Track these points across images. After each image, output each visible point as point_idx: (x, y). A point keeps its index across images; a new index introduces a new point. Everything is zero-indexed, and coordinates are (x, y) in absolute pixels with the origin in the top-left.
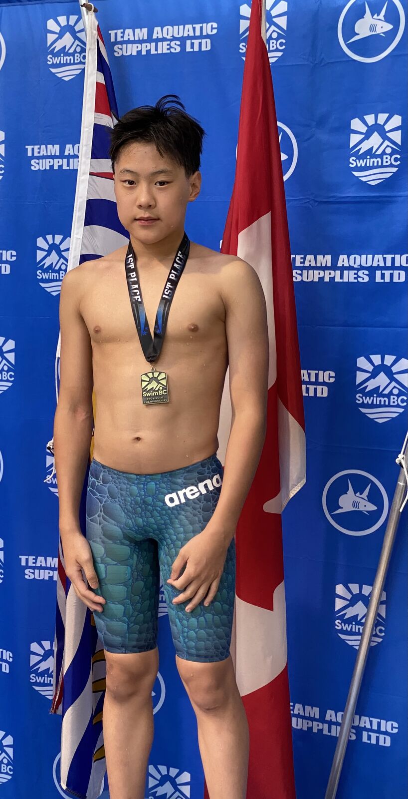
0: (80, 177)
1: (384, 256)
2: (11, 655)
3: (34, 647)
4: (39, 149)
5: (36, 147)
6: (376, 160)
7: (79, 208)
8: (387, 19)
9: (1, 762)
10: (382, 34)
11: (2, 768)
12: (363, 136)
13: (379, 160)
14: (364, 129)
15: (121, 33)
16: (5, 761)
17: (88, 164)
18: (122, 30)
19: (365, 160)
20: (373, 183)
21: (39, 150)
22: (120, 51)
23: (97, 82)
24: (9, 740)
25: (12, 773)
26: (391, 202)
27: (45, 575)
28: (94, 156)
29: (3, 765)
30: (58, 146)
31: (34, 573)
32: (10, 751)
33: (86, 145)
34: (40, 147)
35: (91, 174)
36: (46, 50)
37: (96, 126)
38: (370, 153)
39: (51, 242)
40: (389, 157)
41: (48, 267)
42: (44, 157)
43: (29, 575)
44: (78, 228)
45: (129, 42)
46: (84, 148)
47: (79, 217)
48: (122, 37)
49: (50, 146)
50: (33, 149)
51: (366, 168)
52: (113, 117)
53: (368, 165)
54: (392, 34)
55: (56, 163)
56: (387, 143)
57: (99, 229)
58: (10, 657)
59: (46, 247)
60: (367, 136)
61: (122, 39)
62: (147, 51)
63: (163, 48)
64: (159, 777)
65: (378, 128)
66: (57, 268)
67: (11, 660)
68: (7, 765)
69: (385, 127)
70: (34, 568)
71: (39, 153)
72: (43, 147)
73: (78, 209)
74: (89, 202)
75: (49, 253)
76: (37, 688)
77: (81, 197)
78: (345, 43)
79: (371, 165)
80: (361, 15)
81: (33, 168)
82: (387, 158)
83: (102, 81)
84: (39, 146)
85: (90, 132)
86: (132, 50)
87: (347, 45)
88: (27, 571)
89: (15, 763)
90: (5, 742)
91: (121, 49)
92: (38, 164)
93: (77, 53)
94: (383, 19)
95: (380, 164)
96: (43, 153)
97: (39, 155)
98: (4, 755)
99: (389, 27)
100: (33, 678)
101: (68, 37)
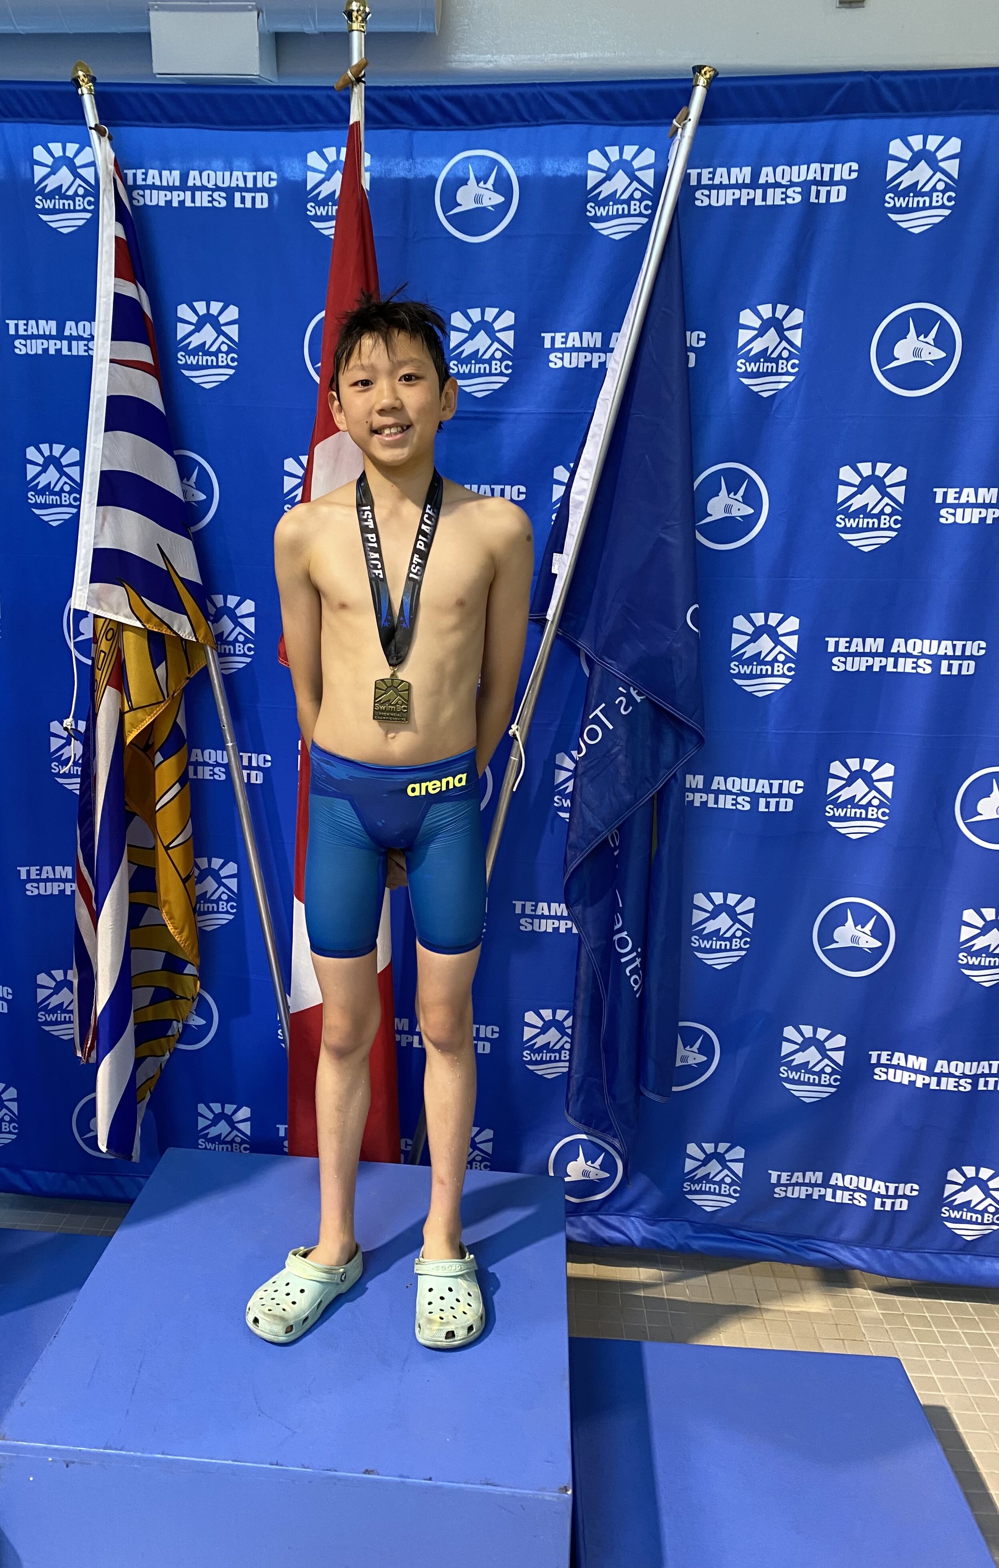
0: (96, 364)
1: (492, 486)
2: (10, 991)
3: (42, 979)
4: (26, 325)
5: (21, 323)
6: (482, 366)
7: (97, 406)
8: (496, 189)
9: (2, 1120)
10: (490, 208)
11: (3, 1127)
12: (467, 335)
13: (487, 366)
14: (468, 326)
15: (143, 174)
16: (7, 1118)
17: (107, 347)
18: (144, 171)
19: (469, 366)
20: (479, 395)
21: (25, 327)
22: (141, 199)
23: (116, 237)
24: (12, 1093)
25: (16, 1131)
26: (497, 420)
27: (54, 889)
28: (117, 335)
29: (3, 1124)
30: (54, 322)
31: (38, 888)
32: (14, 1106)
33: (104, 322)
34: (28, 322)
35: (112, 361)
36: (32, 189)
37: (117, 296)
38: (474, 357)
39: (47, 453)
40: (499, 363)
41: (44, 487)
42: (33, 337)
43: (32, 890)
44: (96, 434)
45: (153, 187)
46: (102, 326)
47: (97, 419)
48: (145, 180)
49: (42, 323)
50: (17, 326)
51: (470, 376)
52: (139, 285)
53: (473, 372)
54: (503, 208)
55: (52, 347)
56: (496, 345)
57: (125, 437)
58: (8, 993)
59: (41, 460)
60: (472, 335)
61: (144, 183)
62: (179, 202)
63: (202, 200)
64: (211, 1116)
65: (484, 326)
66: (57, 489)
67: (10, 997)
68: (10, 1122)
69: (494, 325)
70: (37, 881)
71: (26, 330)
72: (32, 323)
73: (95, 408)
74: (111, 400)
75: (44, 469)
76: (47, 1028)
77: (99, 392)
78: (444, 214)
79: (477, 372)
80: (464, 182)
81: (17, 351)
82: (496, 364)
83: (122, 236)
84: (25, 322)
85: (109, 304)
86: (158, 199)
87: (447, 217)
88: (28, 886)
89: (19, 1119)
90: (5, 1096)
91: (143, 196)
92: (25, 346)
93: (79, 196)
94: (492, 188)
95: (487, 371)
96: (32, 329)
97: (25, 333)
98: (4, 1111)
99: (499, 199)
100: (42, 1016)
101: (64, 171)
